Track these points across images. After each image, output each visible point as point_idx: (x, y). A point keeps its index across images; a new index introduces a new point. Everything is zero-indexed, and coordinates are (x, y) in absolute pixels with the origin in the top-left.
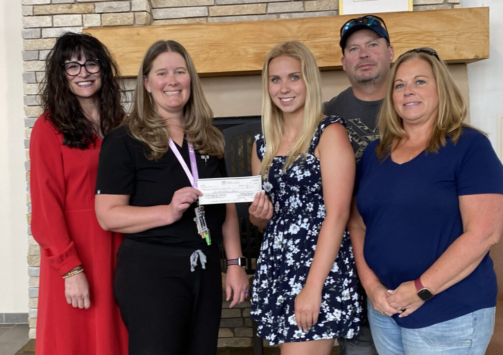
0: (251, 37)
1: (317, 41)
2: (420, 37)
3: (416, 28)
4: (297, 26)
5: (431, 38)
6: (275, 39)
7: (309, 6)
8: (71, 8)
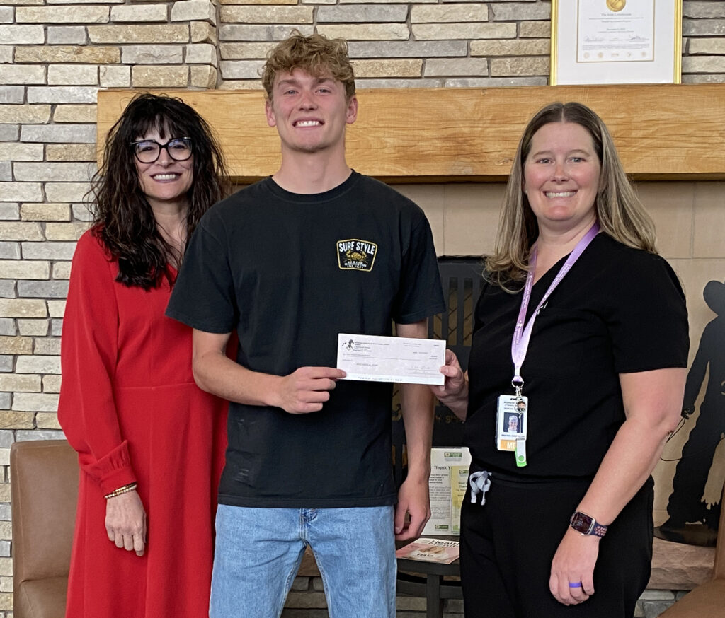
0: (392, 117)
1: (508, 129)
2: (690, 131)
3: (683, 113)
4: (475, 101)
5: (709, 134)
6: (432, 123)
7: (498, 67)
8: (79, 53)
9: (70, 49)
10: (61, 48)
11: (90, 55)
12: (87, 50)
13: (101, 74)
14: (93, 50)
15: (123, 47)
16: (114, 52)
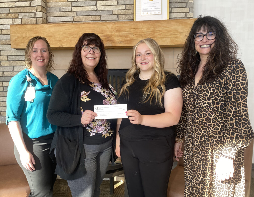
2: (171, 33)
3: (169, 28)
4: (111, 26)
6: (100, 32)
8: (8, 15)
9: (5, 14)
10: (3, 14)
11: (11, 16)
12: (10, 15)
13: (13, 21)
14: (11, 15)
15: (19, 13)
16: (17, 15)
